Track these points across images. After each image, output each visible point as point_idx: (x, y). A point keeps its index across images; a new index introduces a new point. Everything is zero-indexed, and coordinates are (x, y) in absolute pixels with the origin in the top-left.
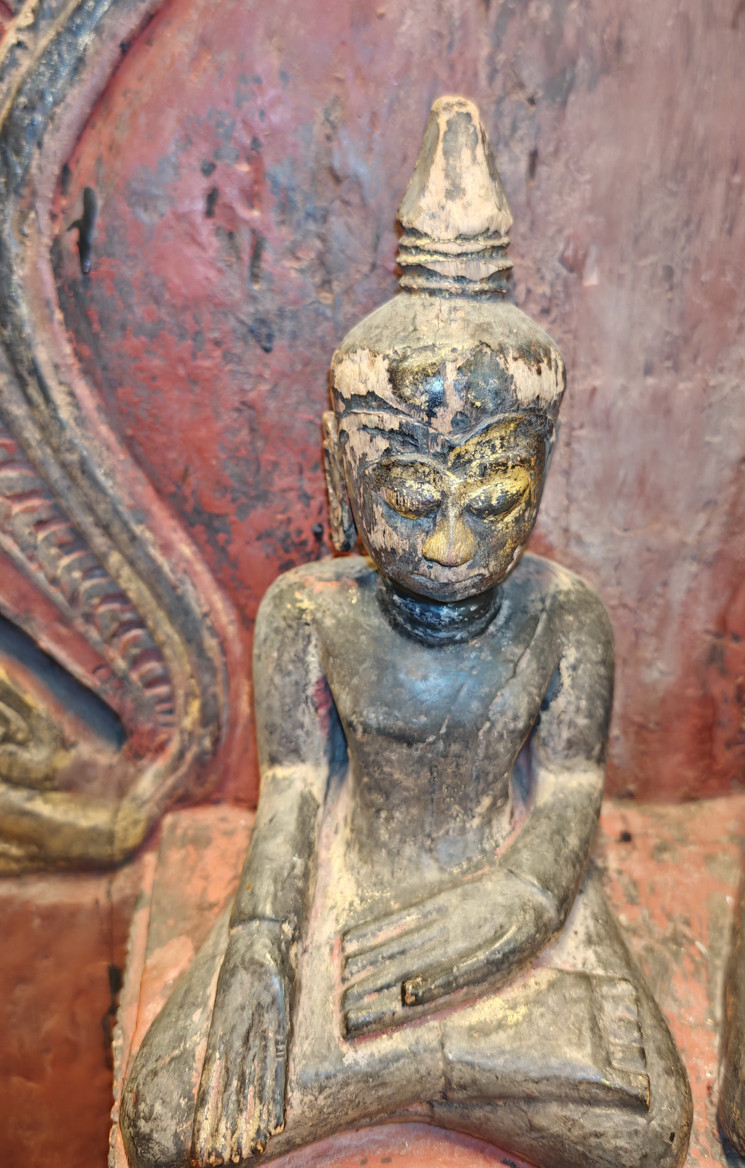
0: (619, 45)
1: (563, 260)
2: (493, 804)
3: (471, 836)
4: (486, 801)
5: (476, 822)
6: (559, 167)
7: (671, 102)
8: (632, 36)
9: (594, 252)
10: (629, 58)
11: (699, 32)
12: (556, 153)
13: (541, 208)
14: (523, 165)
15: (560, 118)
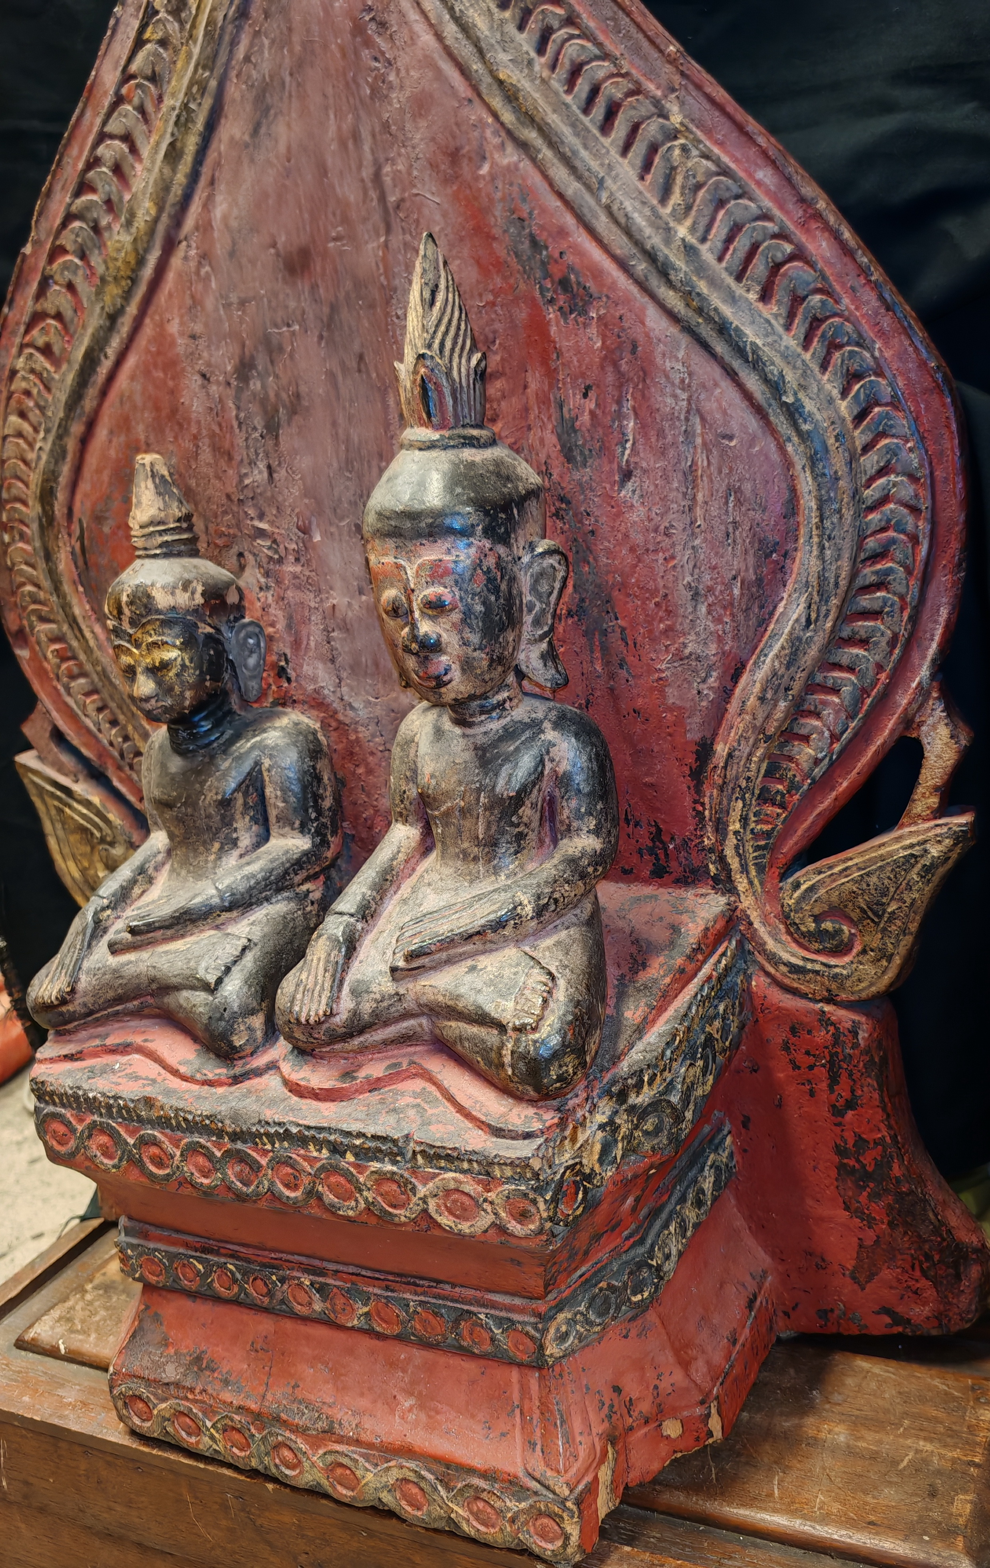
0: (298, 396)
1: (298, 528)
2: (221, 848)
3: (210, 865)
4: (217, 845)
5: (212, 857)
6: (283, 472)
7: (334, 424)
8: (303, 389)
9: (314, 520)
10: (305, 403)
11: (340, 378)
12: (280, 464)
13: (280, 499)
14: (266, 475)
15: (277, 444)
